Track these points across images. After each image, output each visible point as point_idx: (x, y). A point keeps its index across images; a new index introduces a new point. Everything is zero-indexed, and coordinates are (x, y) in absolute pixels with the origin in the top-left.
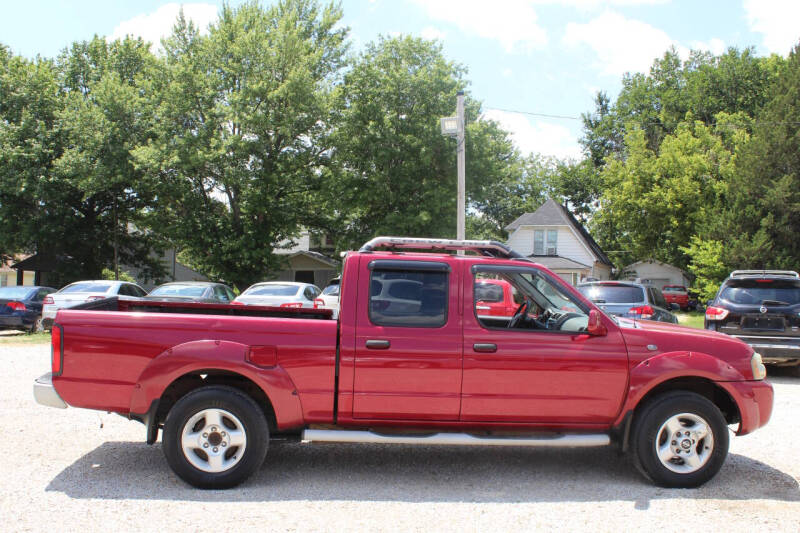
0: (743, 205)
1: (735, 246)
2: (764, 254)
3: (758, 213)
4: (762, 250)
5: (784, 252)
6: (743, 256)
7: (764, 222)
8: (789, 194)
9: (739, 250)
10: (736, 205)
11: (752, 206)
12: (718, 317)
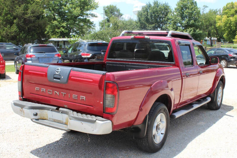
0: (6, 15)
1: (5, 30)
2: (16, 33)
3: (12, 18)
4: (15, 32)
5: (23, 32)
6: (8, 33)
7: (15, 21)
8: (23, 12)
9: (7, 31)
10: (3, 15)
11: (10, 15)
12: (88, 56)
